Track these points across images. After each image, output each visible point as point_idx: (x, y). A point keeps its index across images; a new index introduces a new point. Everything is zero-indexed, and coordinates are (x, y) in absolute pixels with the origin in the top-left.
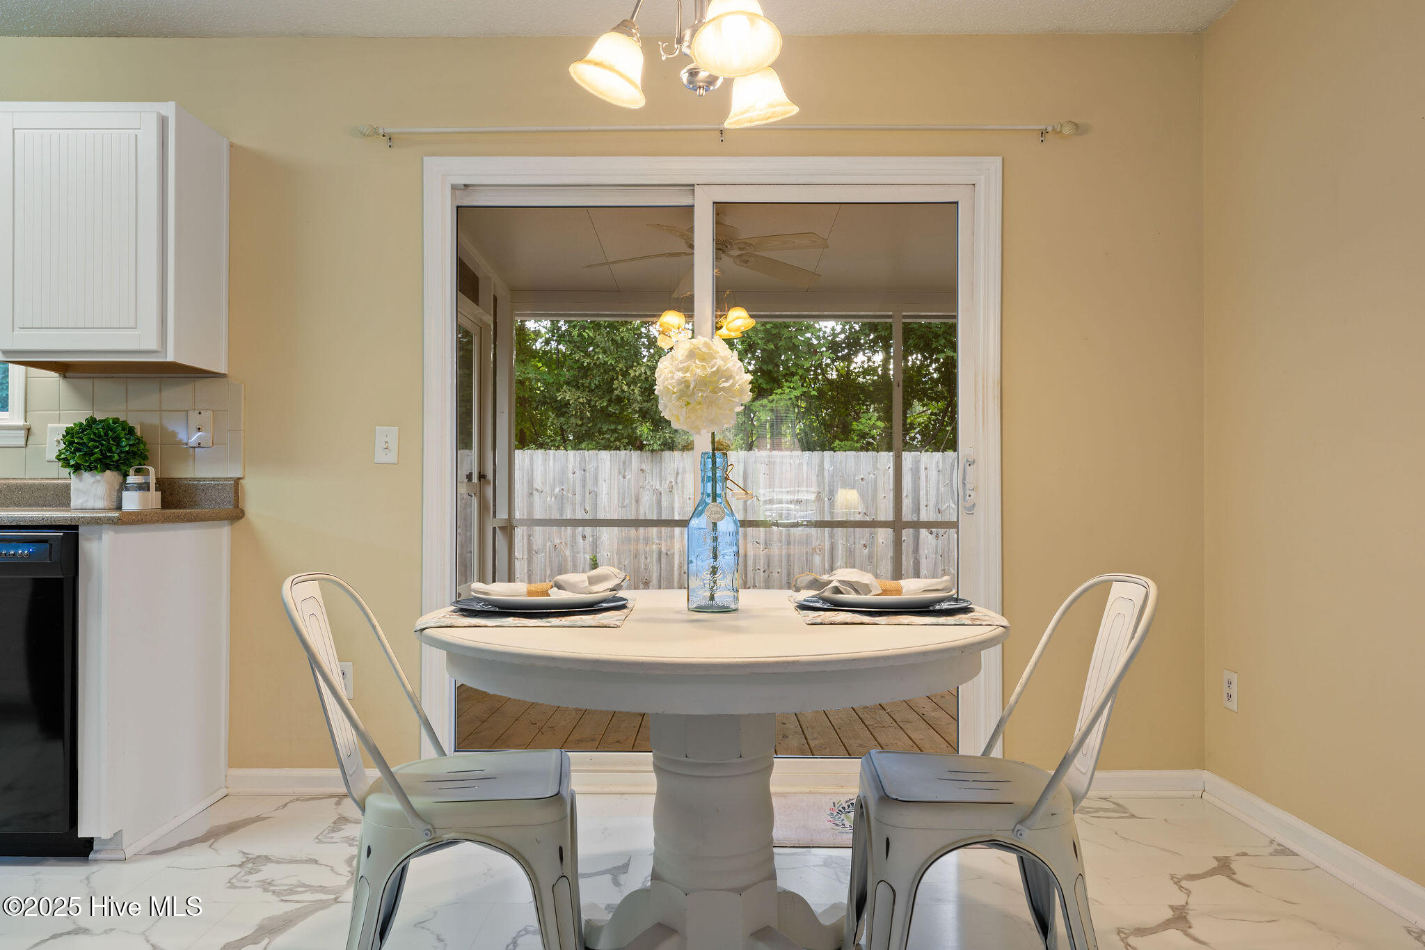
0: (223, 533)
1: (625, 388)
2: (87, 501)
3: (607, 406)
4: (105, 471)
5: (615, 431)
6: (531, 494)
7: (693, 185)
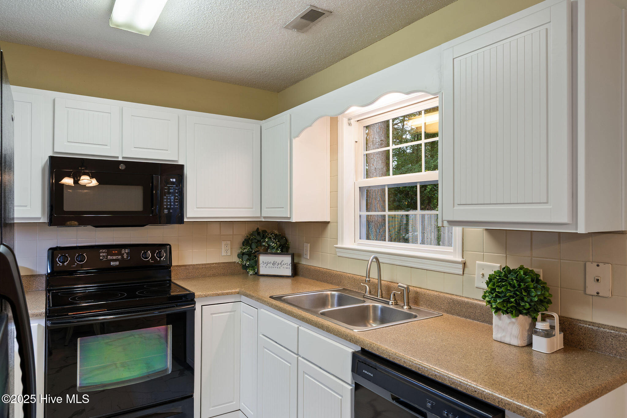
2: (505, 336)
4: (518, 316)
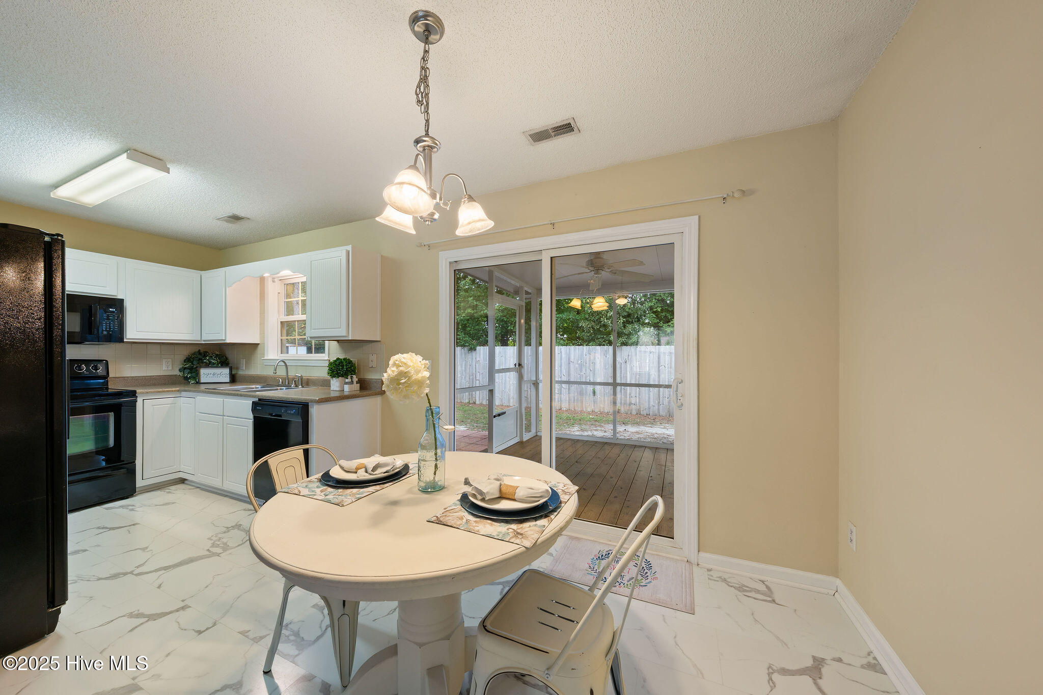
0: (378, 400)
1: (606, 321)
2: (334, 386)
3: (599, 328)
4: (340, 377)
5: (603, 338)
6: (569, 363)
7: (542, 250)
